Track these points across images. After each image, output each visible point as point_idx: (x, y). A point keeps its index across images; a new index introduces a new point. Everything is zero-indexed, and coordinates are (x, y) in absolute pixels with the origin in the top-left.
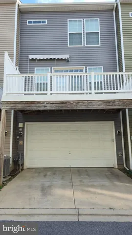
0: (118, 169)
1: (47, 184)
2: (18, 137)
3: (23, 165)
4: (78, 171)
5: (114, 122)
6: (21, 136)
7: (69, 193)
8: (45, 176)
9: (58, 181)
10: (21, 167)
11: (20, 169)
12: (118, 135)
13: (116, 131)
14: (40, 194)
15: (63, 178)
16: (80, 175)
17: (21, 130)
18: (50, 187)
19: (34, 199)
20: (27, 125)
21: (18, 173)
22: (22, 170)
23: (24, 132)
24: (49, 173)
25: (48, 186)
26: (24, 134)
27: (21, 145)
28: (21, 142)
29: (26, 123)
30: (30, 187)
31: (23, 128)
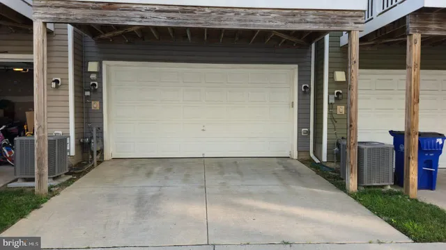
0: (298, 160)
1: (151, 192)
2: (88, 93)
3: (101, 152)
4: (220, 165)
5: (296, 66)
6: (95, 90)
7: (196, 210)
8: (149, 174)
9: (175, 184)
10: (96, 158)
11: (95, 161)
12: (304, 93)
13: (300, 85)
14: (132, 212)
15: (186, 179)
16: (222, 173)
17: (93, 76)
18: (156, 197)
19: (118, 223)
20: (108, 65)
21: (89, 170)
22: (99, 162)
23: (101, 83)
24: (157, 169)
25: (153, 196)
26: (101, 87)
27: (95, 111)
28: (95, 105)
29: (105, 63)
30: (111, 198)
31: (99, 73)
